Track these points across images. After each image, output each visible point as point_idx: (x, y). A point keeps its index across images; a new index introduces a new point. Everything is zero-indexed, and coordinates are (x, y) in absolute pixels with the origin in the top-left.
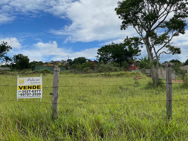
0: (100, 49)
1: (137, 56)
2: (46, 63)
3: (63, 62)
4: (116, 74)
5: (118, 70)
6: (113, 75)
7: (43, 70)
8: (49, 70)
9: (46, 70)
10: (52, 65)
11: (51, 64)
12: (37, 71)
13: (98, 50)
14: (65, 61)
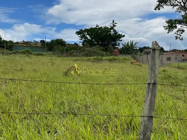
0: (78, 31)
1: (120, 41)
2: (17, 43)
3: (36, 43)
4: (108, 59)
5: (105, 55)
6: (106, 59)
7: (24, 50)
8: (30, 51)
9: (27, 51)
10: (25, 45)
11: (23, 44)
12: (18, 51)
13: (76, 32)
14: (38, 42)
